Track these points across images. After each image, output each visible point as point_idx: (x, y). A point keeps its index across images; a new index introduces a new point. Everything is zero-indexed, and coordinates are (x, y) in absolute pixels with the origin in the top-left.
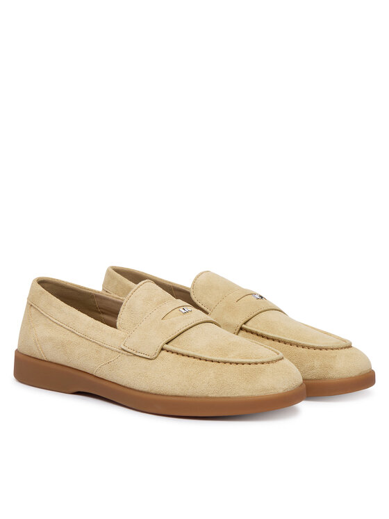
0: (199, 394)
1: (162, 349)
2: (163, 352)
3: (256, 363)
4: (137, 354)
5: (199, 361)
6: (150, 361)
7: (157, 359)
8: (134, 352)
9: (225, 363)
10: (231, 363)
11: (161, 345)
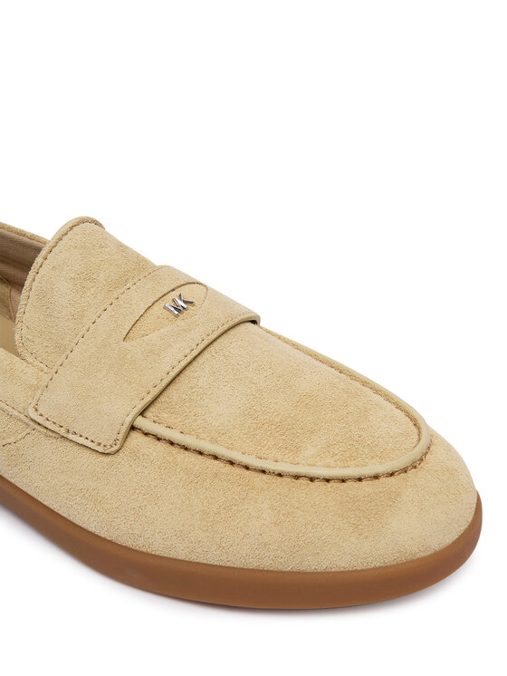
0: (238, 564)
1: (133, 428)
2: (134, 435)
3: (376, 477)
4: (70, 436)
5: (229, 467)
6: (102, 458)
7: (121, 454)
8: (62, 431)
9: (297, 477)
10: (312, 479)
11: (129, 420)
